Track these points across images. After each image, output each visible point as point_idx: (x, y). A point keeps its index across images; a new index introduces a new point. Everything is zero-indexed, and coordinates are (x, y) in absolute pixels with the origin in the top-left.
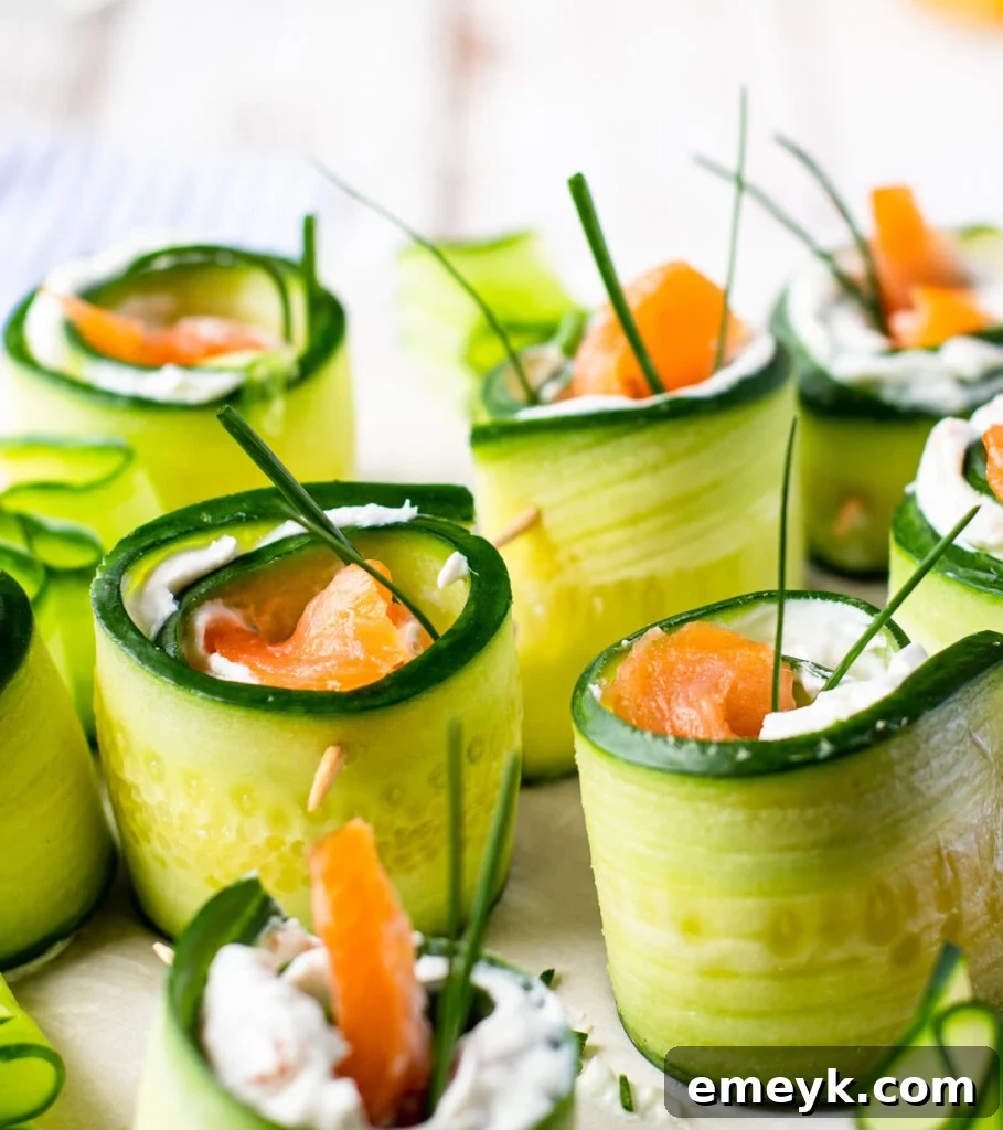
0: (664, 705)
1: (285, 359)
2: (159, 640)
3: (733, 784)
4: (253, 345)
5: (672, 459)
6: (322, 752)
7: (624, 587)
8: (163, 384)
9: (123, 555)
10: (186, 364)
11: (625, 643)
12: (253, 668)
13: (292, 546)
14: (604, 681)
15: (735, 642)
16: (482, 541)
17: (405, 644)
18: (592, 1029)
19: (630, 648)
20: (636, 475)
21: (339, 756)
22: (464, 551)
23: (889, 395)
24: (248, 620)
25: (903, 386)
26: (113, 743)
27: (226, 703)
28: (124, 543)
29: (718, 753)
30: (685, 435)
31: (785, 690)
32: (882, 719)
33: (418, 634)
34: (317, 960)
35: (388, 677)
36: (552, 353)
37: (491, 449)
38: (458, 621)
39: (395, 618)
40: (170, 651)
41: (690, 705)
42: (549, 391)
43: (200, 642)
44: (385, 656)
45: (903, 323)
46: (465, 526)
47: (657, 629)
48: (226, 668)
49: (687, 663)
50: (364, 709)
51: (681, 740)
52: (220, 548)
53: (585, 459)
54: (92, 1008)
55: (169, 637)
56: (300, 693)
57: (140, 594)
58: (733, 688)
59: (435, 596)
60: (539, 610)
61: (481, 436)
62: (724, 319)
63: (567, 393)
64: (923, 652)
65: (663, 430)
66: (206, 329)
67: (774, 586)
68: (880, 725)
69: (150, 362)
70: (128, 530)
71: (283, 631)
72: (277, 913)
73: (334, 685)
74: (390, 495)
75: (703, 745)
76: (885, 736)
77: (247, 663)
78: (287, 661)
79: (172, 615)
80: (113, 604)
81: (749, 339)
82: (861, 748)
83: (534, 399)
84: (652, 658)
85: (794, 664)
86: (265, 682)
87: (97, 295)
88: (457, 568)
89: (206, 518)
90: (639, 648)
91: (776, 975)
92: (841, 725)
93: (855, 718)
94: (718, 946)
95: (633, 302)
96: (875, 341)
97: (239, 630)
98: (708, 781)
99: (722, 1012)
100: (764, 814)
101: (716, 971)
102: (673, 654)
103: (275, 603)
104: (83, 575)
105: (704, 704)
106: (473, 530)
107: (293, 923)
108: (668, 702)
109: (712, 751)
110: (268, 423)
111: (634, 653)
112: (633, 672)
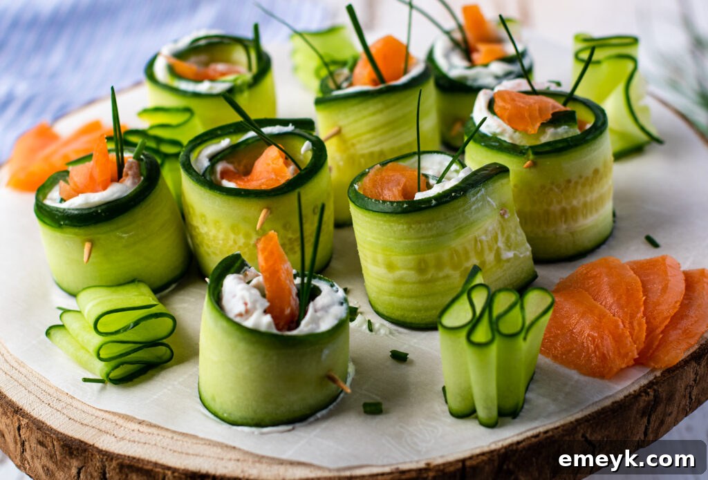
0: (380, 191)
1: (248, 76)
2: (204, 174)
3: (402, 215)
4: (237, 72)
5: (387, 107)
6: (261, 211)
7: (372, 154)
8: (204, 87)
9: (190, 146)
10: (212, 80)
11: (367, 170)
12: (237, 183)
13: (250, 141)
14: (360, 183)
15: (404, 169)
16: (317, 138)
17: (289, 173)
18: (360, 306)
19: (369, 172)
20: (374, 114)
21: (267, 212)
22: (310, 140)
23: (469, 83)
24: (235, 168)
25: (475, 80)
26: (189, 212)
27: (227, 195)
28: (191, 142)
29: (397, 205)
30: (392, 99)
31: (423, 185)
32: (453, 192)
33: (295, 170)
34: (260, 279)
35: (284, 184)
36: (346, 71)
37: (322, 106)
38: (308, 165)
39: (287, 165)
40: (208, 178)
41: (389, 190)
42: (345, 85)
43: (218, 176)
44: (283, 177)
45: (476, 57)
46: (311, 132)
47: (379, 165)
48: (227, 184)
49: (389, 176)
50: (275, 195)
51: (384, 202)
52: (225, 143)
53: (356, 108)
54: (185, 305)
55: (207, 174)
56: (253, 190)
57: (197, 159)
58: (405, 185)
59: (301, 157)
60: (341, 163)
61: (318, 102)
62: (407, 56)
63: (351, 85)
64: (470, 169)
65: (384, 97)
66: (220, 67)
67: (416, 150)
68: (453, 194)
69: (198, 79)
70: (191, 138)
71: (247, 172)
72: (247, 265)
73: (264, 187)
74: (284, 123)
75: (392, 203)
76: (455, 198)
77: (235, 182)
78: (248, 181)
79: (209, 166)
80: (186, 163)
81: (416, 64)
82: (447, 202)
83: (339, 88)
84: (376, 175)
85: (426, 176)
86: (241, 187)
87: (181, 55)
88: (308, 146)
89: (219, 132)
90: (372, 172)
91: (421, 282)
92: (439, 194)
93: (444, 192)
94: (399, 273)
95: (373, 51)
96: (465, 63)
97: (232, 171)
98: (394, 215)
99: (402, 296)
100: (413, 226)
101: (399, 282)
102: (384, 174)
103: (244, 162)
104: (176, 155)
105: (394, 189)
106: (315, 134)
107: (252, 268)
108: (382, 190)
109: (395, 204)
110: (243, 100)
111: (370, 174)
112: (369, 180)
